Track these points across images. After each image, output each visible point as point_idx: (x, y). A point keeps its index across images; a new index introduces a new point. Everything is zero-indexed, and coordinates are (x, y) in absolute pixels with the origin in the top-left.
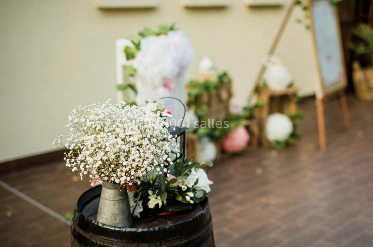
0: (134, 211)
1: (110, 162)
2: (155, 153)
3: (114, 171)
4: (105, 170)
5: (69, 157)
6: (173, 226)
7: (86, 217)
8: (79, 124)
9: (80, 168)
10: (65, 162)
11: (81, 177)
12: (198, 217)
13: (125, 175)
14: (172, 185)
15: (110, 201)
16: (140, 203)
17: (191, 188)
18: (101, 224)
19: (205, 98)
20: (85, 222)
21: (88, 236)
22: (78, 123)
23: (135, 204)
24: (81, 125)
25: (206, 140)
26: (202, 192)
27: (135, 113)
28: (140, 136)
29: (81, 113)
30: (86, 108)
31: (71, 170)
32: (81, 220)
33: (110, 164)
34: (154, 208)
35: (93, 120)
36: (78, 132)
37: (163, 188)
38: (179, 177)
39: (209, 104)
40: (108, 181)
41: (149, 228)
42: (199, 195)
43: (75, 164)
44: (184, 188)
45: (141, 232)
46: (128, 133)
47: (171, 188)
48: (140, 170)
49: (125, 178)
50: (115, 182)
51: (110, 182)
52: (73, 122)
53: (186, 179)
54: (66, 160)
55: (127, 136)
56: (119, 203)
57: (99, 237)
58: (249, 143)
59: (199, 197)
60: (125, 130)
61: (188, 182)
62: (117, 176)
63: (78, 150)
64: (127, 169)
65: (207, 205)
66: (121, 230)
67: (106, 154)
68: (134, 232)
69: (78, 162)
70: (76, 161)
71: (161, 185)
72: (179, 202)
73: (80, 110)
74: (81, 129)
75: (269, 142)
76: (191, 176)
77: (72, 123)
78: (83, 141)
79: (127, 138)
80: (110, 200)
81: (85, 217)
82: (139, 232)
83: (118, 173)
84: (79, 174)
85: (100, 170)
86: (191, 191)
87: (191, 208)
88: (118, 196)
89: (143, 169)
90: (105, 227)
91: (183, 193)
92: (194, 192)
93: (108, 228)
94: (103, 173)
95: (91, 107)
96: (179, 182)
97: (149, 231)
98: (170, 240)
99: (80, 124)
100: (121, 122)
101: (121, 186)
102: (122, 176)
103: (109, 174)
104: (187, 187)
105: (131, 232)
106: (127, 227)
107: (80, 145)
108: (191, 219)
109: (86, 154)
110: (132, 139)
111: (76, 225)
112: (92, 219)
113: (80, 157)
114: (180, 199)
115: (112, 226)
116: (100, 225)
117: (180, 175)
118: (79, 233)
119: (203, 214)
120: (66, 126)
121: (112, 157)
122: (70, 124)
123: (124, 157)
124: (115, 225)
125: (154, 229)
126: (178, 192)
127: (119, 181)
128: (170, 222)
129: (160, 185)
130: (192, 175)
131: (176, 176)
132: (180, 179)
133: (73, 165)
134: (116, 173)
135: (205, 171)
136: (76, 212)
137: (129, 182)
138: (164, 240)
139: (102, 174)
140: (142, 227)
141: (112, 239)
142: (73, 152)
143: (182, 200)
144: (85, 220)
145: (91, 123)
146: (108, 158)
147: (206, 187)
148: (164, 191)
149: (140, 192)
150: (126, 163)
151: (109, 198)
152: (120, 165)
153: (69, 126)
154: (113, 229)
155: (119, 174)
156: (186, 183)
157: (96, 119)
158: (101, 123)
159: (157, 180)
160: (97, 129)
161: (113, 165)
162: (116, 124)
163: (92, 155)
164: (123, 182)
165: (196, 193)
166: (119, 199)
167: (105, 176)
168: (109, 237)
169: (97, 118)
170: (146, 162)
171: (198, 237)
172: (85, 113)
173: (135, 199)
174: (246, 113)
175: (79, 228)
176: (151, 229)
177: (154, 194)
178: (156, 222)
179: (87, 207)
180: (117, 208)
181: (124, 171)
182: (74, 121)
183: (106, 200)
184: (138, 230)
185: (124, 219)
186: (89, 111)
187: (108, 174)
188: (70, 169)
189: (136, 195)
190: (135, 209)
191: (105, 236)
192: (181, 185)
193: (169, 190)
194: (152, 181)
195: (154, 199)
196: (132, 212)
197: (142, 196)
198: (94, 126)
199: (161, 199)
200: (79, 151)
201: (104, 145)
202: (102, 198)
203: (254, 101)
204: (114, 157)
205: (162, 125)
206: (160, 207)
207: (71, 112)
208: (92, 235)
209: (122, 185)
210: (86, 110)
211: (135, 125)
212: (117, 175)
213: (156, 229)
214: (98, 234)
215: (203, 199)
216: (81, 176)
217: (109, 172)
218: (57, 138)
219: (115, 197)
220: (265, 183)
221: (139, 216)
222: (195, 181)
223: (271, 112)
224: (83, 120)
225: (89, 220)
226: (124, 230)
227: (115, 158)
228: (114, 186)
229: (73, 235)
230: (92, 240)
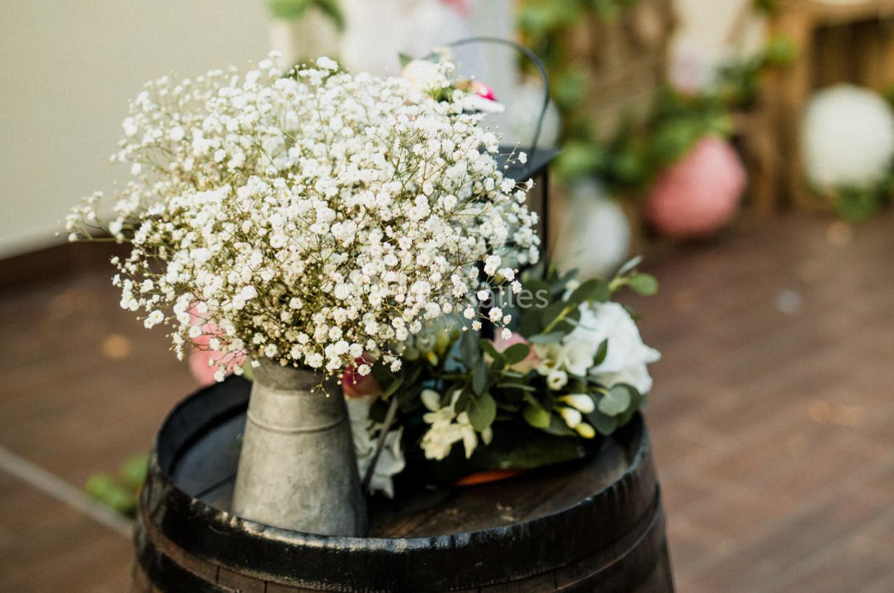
0: (371, 470)
1: (282, 287)
2: (452, 251)
3: (298, 323)
4: (266, 317)
5: (133, 273)
6: (525, 525)
7: (194, 501)
8: (162, 149)
9: (175, 314)
10: (119, 291)
11: (178, 349)
12: (615, 488)
13: (344, 336)
14: (510, 370)
15: (285, 438)
16: (394, 439)
17: (581, 377)
18: (254, 525)
19: (581, 38)
20: (189, 518)
21: (205, 573)
22: (158, 145)
23: (374, 444)
24: (170, 152)
25: (587, 191)
26: (625, 392)
27: (370, 103)
28: (397, 187)
29: (169, 107)
30: (188, 89)
31: (142, 322)
32: (174, 508)
33: (284, 296)
34: (445, 459)
35: (216, 133)
36: (160, 180)
37: (479, 383)
38: (536, 339)
39: (595, 60)
40: (275, 360)
41: (432, 533)
42: (615, 404)
43: (156, 298)
44: (556, 380)
45: (403, 553)
46: (350, 175)
47: (507, 379)
48: (400, 316)
49: (342, 347)
50: (305, 363)
51: (283, 362)
52: (139, 142)
53: (562, 343)
54: (119, 285)
55: (343, 189)
56: (318, 442)
57: (244, 576)
58: (746, 199)
59: (613, 412)
60: (334, 165)
61: (569, 355)
62: (312, 342)
63: (159, 245)
64: (352, 314)
65: (643, 440)
66: (331, 545)
67: (267, 260)
68: (380, 553)
69: (164, 290)
70: (157, 290)
71: (469, 370)
72: (540, 433)
73: (166, 96)
74: (173, 166)
75: (815, 194)
76: (578, 333)
77: (136, 146)
78: (180, 212)
79: (346, 194)
80: (284, 433)
81: (190, 501)
82: (396, 551)
83: (317, 329)
84: (171, 339)
85: (246, 318)
86: (584, 388)
87: (582, 455)
88: (311, 417)
89: (408, 314)
90: (267, 535)
91: (553, 400)
92: (594, 392)
93: (280, 538)
94: (259, 330)
95: (203, 83)
96: (536, 357)
97: (434, 548)
98: (516, 581)
99: (166, 147)
100: (321, 137)
101: (327, 379)
102: (329, 342)
103: (283, 335)
104: (568, 373)
105: (365, 554)
106: (351, 533)
107: (169, 227)
108: (588, 499)
109: (193, 259)
110: (364, 198)
111: (154, 531)
112: (216, 505)
113: (173, 273)
114: (543, 420)
115: (295, 533)
116: (249, 528)
117: (540, 330)
118: (167, 561)
119: (633, 478)
120: (113, 157)
121: (294, 269)
122: (130, 149)
123: (339, 268)
124: (303, 529)
125: (453, 539)
126: (534, 394)
127: (322, 358)
128: (509, 509)
129: (464, 370)
130: (584, 327)
131: (526, 335)
132: (540, 346)
133: (149, 304)
134: (309, 329)
135: (628, 311)
136: (154, 479)
137: (359, 361)
138: (492, 582)
139: (256, 335)
140: (403, 531)
141: (295, 583)
142: (148, 255)
143: (552, 424)
144: (192, 508)
145: (209, 142)
146: (278, 274)
147: (633, 372)
148: (484, 390)
149: (391, 398)
150: (347, 292)
151: (281, 425)
152: (321, 300)
153: (126, 156)
154: (298, 541)
155: (319, 334)
156: (563, 358)
157: (230, 128)
158: (246, 141)
159: (456, 352)
160: (231, 165)
161: (299, 299)
162: (301, 146)
163: (216, 264)
164: (336, 363)
165: (602, 395)
166: (316, 427)
167: (267, 343)
168: (283, 575)
169: (232, 124)
170: (421, 288)
171: (619, 566)
172: (185, 105)
173: (372, 426)
174: (728, 90)
175: (166, 540)
176: (443, 541)
177: (444, 402)
178: (455, 511)
179: (192, 458)
180: (312, 463)
181: (338, 323)
182: (142, 137)
183: (268, 434)
184: (392, 544)
185: (337, 502)
186: (198, 97)
187: (277, 334)
188: (138, 318)
189: (377, 411)
190: (374, 462)
191: (267, 572)
192: (542, 369)
193: (502, 389)
194: (436, 352)
195: (447, 423)
196: (362, 473)
197: (399, 413)
198: (219, 156)
199: (472, 422)
200: (166, 250)
201: (264, 223)
202: (255, 424)
203: (755, 41)
204: (301, 270)
205: (477, 144)
206: (468, 454)
207: (131, 105)
208: (219, 568)
209: (331, 374)
210: (188, 97)
211: (375, 144)
212: (311, 336)
213: (460, 538)
214: (243, 565)
215: (628, 418)
216: (176, 345)
217: (284, 325)
218: (83, 201)
219: (302, 418)
220: (816, 344)
221: (389, 490)
222: (594, 349)
223: (820, 82)
224: (177, 133)
225: (207, 509)
226: (341, 546)
227: (305, 272)
228: (296, 377)
229: (144, 567)
230: (219, 585)
